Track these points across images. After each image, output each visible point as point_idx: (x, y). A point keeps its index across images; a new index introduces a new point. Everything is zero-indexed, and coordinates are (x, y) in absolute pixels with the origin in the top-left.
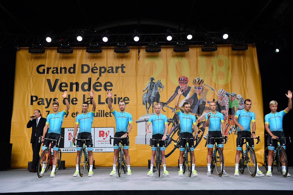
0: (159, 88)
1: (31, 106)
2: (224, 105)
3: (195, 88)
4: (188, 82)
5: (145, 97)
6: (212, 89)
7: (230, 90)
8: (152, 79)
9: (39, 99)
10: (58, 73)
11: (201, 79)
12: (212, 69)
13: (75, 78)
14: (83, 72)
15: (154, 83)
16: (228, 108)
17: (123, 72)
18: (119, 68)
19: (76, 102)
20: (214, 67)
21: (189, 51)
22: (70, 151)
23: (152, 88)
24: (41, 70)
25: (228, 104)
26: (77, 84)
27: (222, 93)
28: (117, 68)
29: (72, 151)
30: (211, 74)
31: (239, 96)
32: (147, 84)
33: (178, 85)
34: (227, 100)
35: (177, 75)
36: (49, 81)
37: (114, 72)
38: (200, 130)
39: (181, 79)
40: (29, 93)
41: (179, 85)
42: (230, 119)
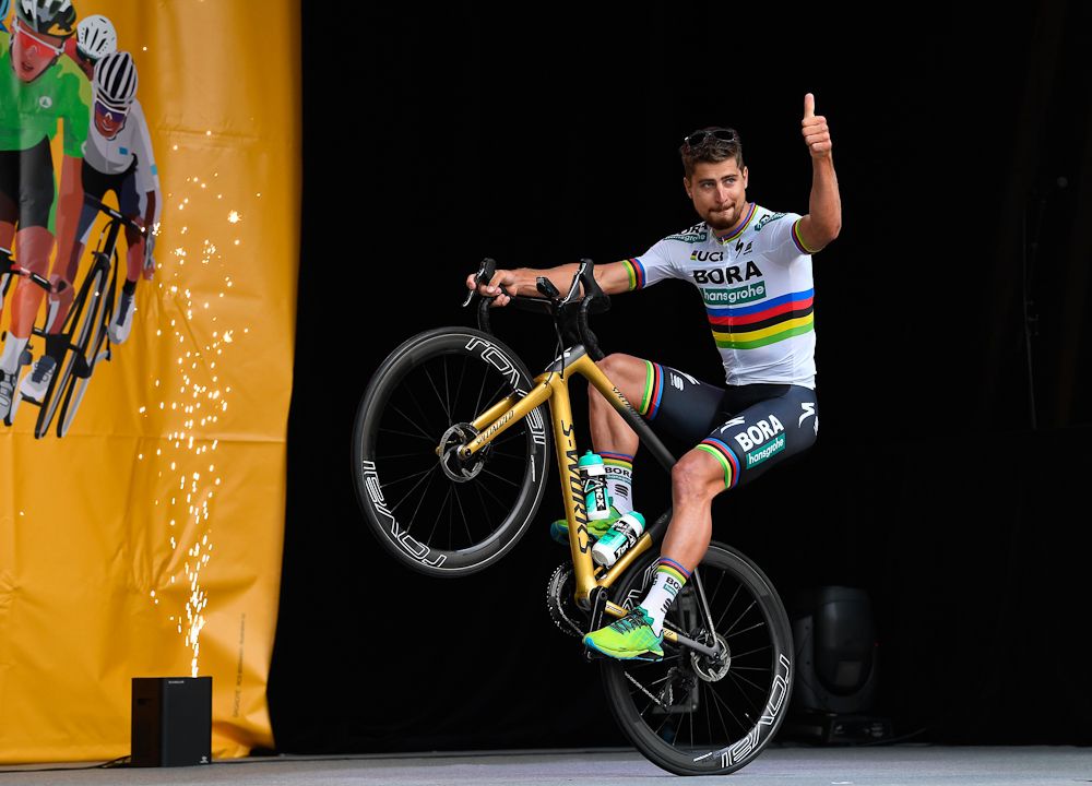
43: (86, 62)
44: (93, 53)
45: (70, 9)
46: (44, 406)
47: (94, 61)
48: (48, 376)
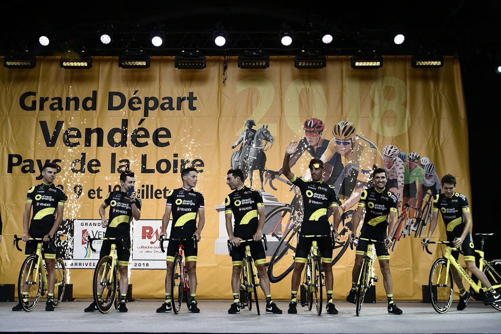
0: (264, 142)
1: (9, 174)
2: (395, 178)
3: (338, 143)
4: (322, 130)
5: (235, 159)
6: (371, 144)
7: (407, 147)
8: (251, 123)
9: (25, 161)
10: (61, 109)
11: (349, 124)
12: (373, 105)
13: (95, 120)
14: (111, 107)
15: (254, 131)
16: (402, 184)
17: (192, 108)
18: (184, 99)
19: (98, 168)
20: (377, 101)
21: (325, 66)
22: (85, 267)
23: (250, 142)
24: (28, 102)
25: (402, 175)
26: (99, 131)
27: (390, 154)
28: (180, 100)
29: (88, 267)
30: (370, 116)
31: (425, 160)
32: (241, 133)
33: (304, 136)
34: (401, 168)
35: (300, 117)
36: (43, 125)
37: (174, 109)
38: (346, 228)
39: (309, 125)
40: (5, 149)
41: (306, 136)
42: (407, 205)
43: (423, 166)
44: (424, 164)
45: (419, 156)
46: (416, 231)
47: (424, 166)
48: (417, 226)
